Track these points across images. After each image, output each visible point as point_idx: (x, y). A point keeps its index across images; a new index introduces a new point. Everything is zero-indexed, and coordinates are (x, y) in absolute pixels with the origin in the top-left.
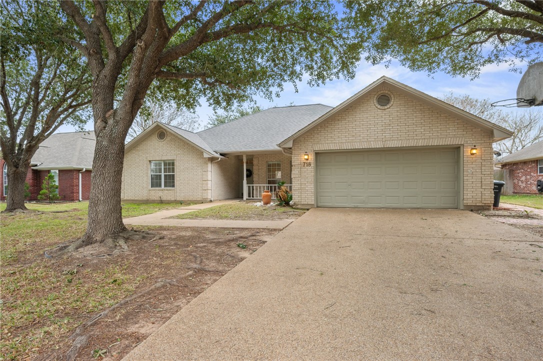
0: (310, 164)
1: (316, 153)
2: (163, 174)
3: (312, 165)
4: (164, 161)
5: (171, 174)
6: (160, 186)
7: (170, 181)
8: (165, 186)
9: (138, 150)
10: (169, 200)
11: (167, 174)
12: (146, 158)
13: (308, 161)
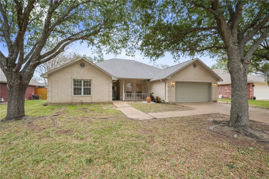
0: (174, 86)
1: (176, 82)
2: (82, 87)
3: (175, 87)
4: (83, 80)
5: (88, 87)
6: (81, 94)
7: (88, 92)
8: (84, 94)
9: (64, 72)
10: (87, 102)
11: (86, 87)
12: (71, 77)
13: (173, 85)
